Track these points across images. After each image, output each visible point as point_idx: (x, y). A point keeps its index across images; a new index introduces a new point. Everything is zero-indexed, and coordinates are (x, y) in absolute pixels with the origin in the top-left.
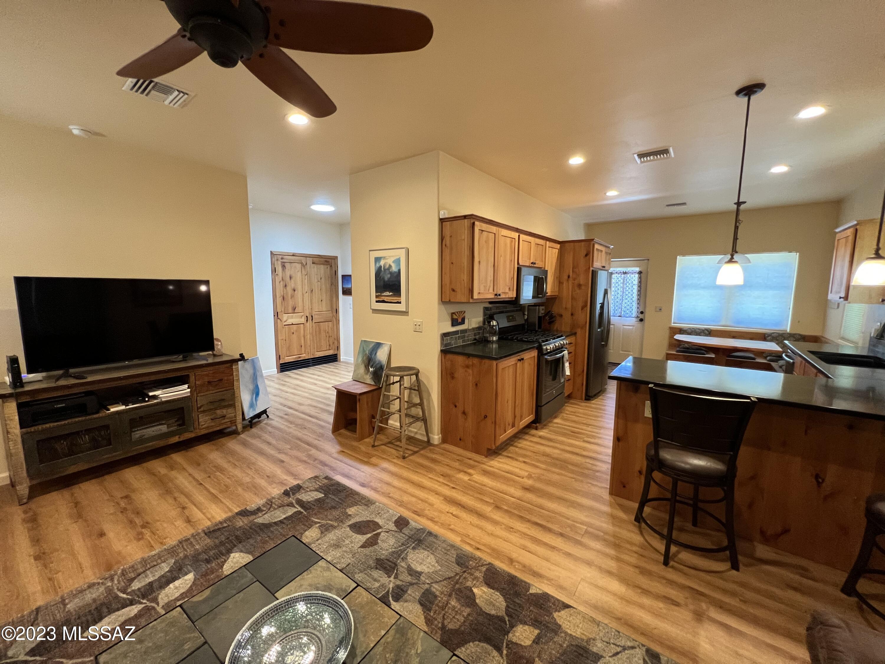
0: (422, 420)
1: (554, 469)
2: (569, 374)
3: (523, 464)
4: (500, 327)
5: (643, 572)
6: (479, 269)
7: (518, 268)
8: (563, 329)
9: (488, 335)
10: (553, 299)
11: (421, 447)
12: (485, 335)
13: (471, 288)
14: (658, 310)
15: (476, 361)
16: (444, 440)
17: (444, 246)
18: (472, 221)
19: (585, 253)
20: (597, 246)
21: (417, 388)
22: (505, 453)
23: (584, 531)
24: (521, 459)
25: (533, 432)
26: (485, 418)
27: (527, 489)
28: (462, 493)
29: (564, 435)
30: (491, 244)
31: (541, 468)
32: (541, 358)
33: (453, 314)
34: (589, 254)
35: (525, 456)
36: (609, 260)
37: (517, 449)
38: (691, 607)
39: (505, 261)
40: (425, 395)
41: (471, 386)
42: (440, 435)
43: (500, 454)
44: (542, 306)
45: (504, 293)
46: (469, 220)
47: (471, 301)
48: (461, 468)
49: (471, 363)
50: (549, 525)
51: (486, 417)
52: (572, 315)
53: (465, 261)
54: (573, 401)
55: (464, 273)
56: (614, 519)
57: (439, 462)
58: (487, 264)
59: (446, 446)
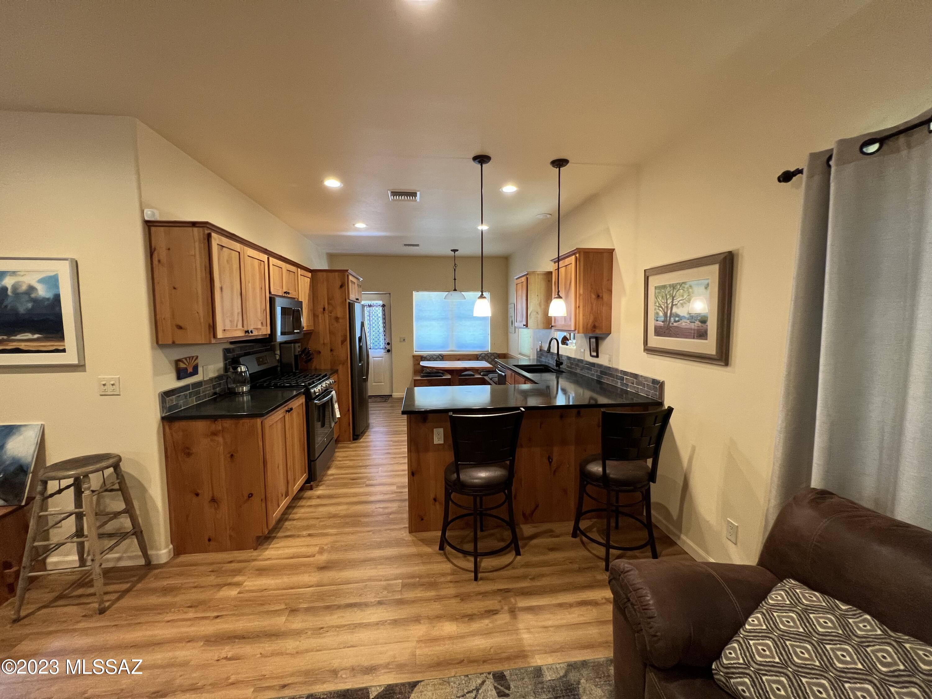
0: (133, 535)
1: (347, 530)
2: (340, 416)
3: (309, 539)
4: (250, 373)
5: (463, 598)
6: (222, 298)
7: (270, 298)
8: (323, 367)
9: (234, 386)
10: (308, 334)
11: (135, 579)
12: (230, 386)
13: (212, 324)
14: (402, 340)
15: (228, 423)
16: (179, 551)
17: (155, 262)
18: (207, 232)
19: (340, 284)
20: (351, 278)
21: (117, 486)
22: (280, 534)
23: (400, 586)
24: (305, 533)
25: (309, 493)
26: (249, 497)
27: (323, 568)
28: (234, 618)
29: (345, 485)
30: (236, 265)
31: (332, 535)
32: (310, 403)
33: (177, 362)
34: (344, 286)
35: (308, 527)
36: (361, 292)
37: (295, 522)
38: (506, 608)
39: (254, 289)
40: (133, 493)
41: (222, 459)
42: (171, 546)
43: (275, 537)
44: (298, 343)
45: (257, 329)
46: (201, 229)
47: (213, 341)
48: (220, 581)
49: (220, 428)
50: (363, 600)
51: (251, 495)
52: (331, 350)
53: (199, 286)
54: (341, 445)
55: (197, 302)
56: (422, 557)
57: (180, 588)
58: (232, 291)
59: (183, 558)
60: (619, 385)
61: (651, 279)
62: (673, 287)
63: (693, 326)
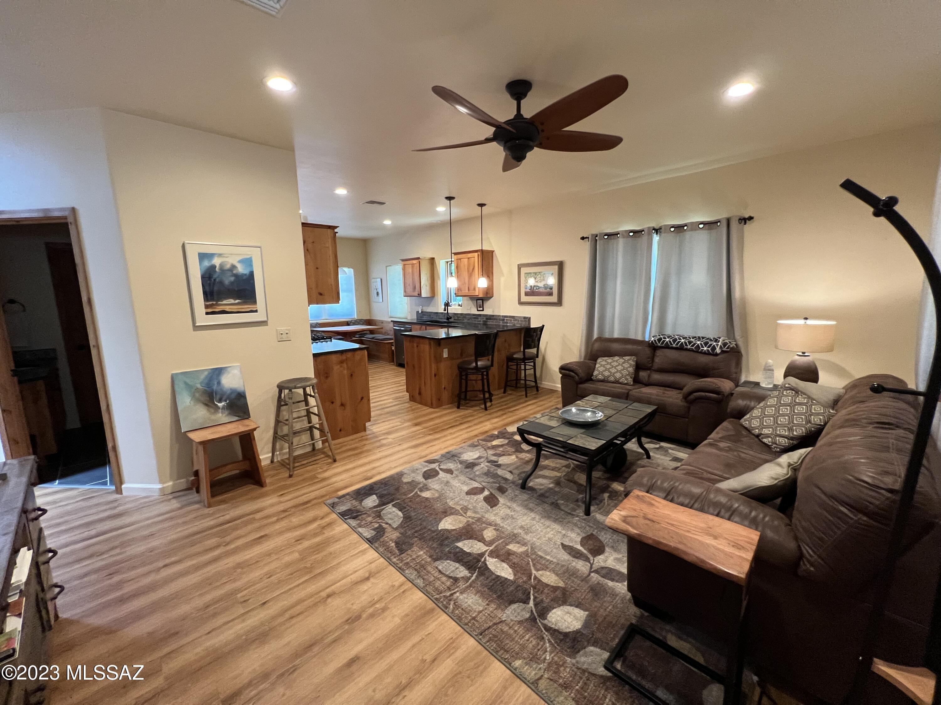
15: (349, 354)
17: (305, 250)
41: (346, 378)
49: (345, 358)
60: (501, 324)
61: (522, 269)
62: (535, 273)
63: (545, 291)
